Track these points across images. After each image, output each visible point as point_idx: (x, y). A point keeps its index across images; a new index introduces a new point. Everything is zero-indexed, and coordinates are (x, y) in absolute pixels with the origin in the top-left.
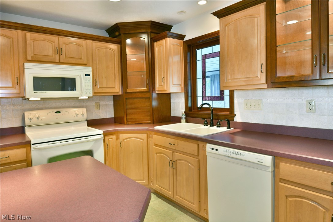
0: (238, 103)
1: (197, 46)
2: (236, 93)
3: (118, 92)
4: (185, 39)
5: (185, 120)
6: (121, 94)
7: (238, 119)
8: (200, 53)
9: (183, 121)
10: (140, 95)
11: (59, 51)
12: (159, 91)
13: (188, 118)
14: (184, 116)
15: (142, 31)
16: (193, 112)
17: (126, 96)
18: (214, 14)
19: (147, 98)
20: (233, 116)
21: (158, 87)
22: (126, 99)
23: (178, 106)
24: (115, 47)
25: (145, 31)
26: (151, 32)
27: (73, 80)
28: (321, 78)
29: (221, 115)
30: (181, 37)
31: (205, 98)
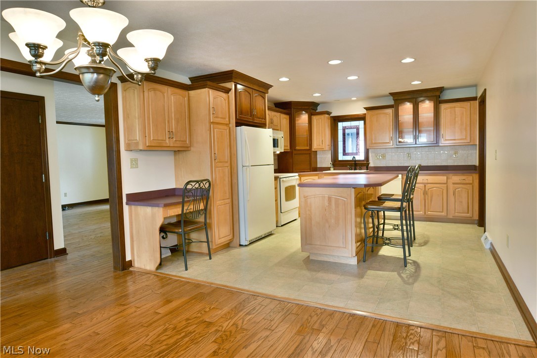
0: (372, 156)
1: (339, 120)
2: (370, 151)
4: (331, 115)
6: (289, 151)
7: (371, 165)
8: (341, 125)
9: (332, 169)
10: (305, 152)
11: (271, 121)
13: (335, 168)
14: (332, 166)
15: (306, 108)
16: (337, 164)
17: (294, 152)
18: (365, 108)
19: (308, 154)
20: (369, 164)
21: (315, 146)
22: (295, 154)
23: (324, 160)
24: (287, 117)
25: (307, 108)
26: (312, 109)
27: (277, 140)
28: (416, 144)
29: (359, 164)
30: (329, 113)
31: (345, 154)
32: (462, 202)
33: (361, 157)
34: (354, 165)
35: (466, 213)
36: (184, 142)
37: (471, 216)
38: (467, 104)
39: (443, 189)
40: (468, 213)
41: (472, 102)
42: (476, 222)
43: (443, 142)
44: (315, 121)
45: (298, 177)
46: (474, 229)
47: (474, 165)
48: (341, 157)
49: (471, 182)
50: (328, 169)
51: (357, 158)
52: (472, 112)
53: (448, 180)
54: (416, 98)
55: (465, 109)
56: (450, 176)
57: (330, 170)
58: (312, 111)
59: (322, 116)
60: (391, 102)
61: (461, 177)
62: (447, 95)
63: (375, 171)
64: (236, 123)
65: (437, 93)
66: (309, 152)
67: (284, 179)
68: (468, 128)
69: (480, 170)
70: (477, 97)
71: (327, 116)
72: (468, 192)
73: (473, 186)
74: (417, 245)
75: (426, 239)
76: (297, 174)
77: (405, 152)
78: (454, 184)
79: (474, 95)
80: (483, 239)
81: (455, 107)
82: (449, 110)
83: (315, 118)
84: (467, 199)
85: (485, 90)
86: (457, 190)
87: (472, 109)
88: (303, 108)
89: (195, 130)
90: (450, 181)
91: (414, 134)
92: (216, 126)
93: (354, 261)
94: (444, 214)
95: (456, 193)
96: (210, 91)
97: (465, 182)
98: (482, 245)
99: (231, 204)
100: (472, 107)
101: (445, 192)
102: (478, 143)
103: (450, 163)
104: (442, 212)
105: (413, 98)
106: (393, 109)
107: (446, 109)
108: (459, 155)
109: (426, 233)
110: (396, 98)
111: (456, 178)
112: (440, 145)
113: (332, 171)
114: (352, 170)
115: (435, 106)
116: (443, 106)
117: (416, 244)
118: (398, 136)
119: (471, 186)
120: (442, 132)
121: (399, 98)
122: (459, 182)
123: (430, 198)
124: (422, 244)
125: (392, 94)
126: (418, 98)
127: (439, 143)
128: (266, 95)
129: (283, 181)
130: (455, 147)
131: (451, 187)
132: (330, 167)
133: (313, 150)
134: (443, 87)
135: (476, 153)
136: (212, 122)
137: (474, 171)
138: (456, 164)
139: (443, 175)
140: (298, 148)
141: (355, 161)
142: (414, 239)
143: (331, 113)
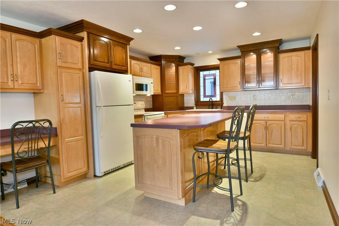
0: (225, 98)
1: (200, 70)
2: (224, 94)
3: (159, 93)
4: (194, 66)
5: (196, 108)
7: (225, 104)
8: (202, 74)
9: (195, 108)
10: (172, 95)
11: (141, 70)
12: (181, 92)
13: (197, 107)
14: (195, 106)
15: (173, 60)
16: (199, 104)
17: (164, 95)
18: (218, 59)
19: (176, 96)
20: (223, 104)
21: (181, 91)
22: (165, 96)
23: (190, 100)
24: (159, 67)
25: (175, 60)
26: (178, 61)
27: (146, 85)
28: (259, 88)
29: (215, 104)
30: (192, 64)
31: (205, 96)
32: (297, 136)
33: (217, 98)
34: (211, 105)
35: (301, 146)
36: (35, 85)
37: (306, 149)
38: (302, 53)
39: (281, 126)
40: (303, 146)
41: (306, 51)
42: (310, 154)
43: (281, 85)
44: (181, 70)
45: (164, 115)
46: (308, 160)
47: (309, 105)
48: (202, 99)
49: (306, 119)
50: (192, 108)
51: (214, 99)
52: (306, 60)
53: (286, 118)
54: (260, 50)
55: (300, 57)
56: (288, 114)
57: (193, 109)
58: (178, 63)
59: (186, 67)
60: (238, 53)
61: (297, 115)
62: (285, 47)
63: (228, 110)
64: (89, 68)
65: (277, 45)
66: (176, 95)
67: (148, 117)
68: (303, 74)
69: (314, 109)
70: (310, 47)
71: (190, 66)
72: (303, 128)
73: (307, 123)
74: (253, 180)
75: (263, 172)
76: (163, 112)
77: (251, 95)
78: (290, 121)
79: (308, 45)
80: (315, 174)
81: (292, 56)
82: (286, 59)
83: (181, 68)
84: (302, 134)
85: (317, 35)
86: (293, 126)
87: (306, 57)
88: (171, 60)
89: (46, 74)
90: (288, 119)
91: (258, 79)
92: (63, 70)
93: (182, 203)
94: (282, 146)
95: (293, 128)
96: (56, 38)
97: (300, 119)
98: (315, 182)
99: (84, 140)
100: (306, 55)
101: (283, 127)
102: (311, 87)
103: (288, 103)
104: (281, 145)
105: (257, 50)
106: (241, 59)
107: (284, 58)
108: (295, 96)
109: (264, 165)
110: (243, 50)
111: (293, 116)
112: (280, 88)
113: (195, 110)
114: (210, 108)
115: (275, 56)
116: (282, 56)
117: (252, 178)
118: (244, 82)
119: (305, 123)
120: (281, 77)
121: (245, 50)
122: (295, 119)
123: (270, 133)
124: (258, 179)
125: (240, 47)
126: (260, 49)
127: (278, 87)
128: (128, 46)
129: (147, 118)
130: (292, 89)
131: (288, 123)
132: (194, 107)
133: (180, 93)
134: (282, 39)
135: (310, 94)
136: (59, 66)
137: (308, 110)
138: (293, 104)
139: (281, 113)
140: (167, 92)
141: (212, 102)
142: (252, 172)
143: (194, 64)
